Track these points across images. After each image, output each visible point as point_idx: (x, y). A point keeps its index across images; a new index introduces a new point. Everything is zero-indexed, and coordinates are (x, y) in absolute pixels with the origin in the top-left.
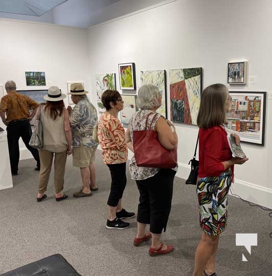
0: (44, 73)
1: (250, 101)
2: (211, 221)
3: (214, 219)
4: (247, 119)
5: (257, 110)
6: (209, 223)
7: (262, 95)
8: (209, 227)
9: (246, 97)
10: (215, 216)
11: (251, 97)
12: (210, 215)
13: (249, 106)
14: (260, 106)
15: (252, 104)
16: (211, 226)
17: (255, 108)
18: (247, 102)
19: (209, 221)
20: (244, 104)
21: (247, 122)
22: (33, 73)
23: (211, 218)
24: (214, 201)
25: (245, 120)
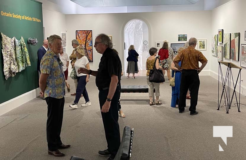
0: (187, 35)
22: (182, 35)
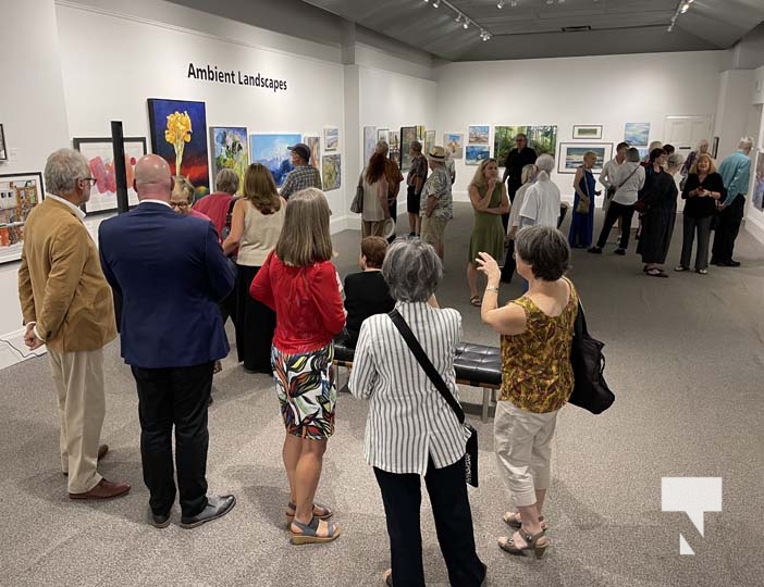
1: (19, 190)
2: (320, 416)
3: (324, 410)
4: (19, 220)
5: (32, 201)
6: (318, 420)
7: (38, 177)
8: (317, 427)
9: (11, 183)
10: (326, 406)
11: (20, 182)
12: (319, 406)
13: (19, 196)
14: (36, 196)
15: (22, 193)
16: (321, 424)
17: (29, 200)
18: (14, 191)
19: (318, 417)
20: (10, 196)
21: (19, 226)
23: (321, 412)
24: (324, 382)
25: (16, 223)
